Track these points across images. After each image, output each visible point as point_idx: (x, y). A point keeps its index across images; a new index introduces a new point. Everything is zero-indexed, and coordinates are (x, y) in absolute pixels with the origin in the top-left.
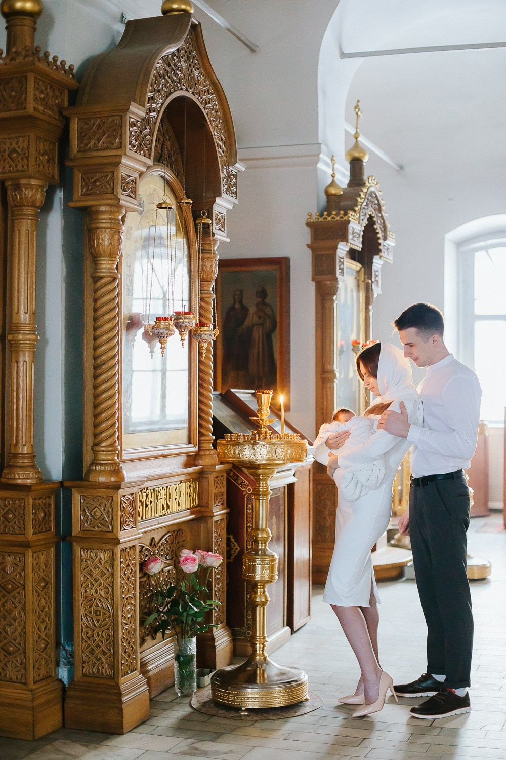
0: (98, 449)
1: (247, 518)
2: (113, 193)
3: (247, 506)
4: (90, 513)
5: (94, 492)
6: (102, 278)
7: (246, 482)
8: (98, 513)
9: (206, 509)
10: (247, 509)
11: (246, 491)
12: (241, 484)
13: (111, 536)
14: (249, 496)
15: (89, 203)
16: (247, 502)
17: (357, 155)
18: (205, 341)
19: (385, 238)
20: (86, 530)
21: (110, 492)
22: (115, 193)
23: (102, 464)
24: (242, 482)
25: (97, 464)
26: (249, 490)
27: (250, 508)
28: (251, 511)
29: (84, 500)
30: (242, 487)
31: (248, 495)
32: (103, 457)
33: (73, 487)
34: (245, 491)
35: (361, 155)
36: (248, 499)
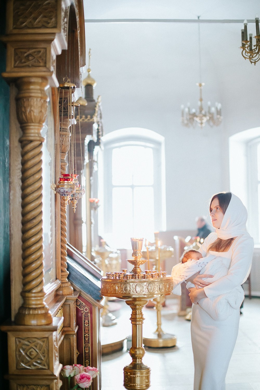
0: (27, 294)
1: (84, 330)
2: (45, 66)
3: (84, 321)
4: (26, 354)
5: (29, 335)
6: (31, 141)
7: (84, 304)
8: (34, 353)
9: (70, 329)
10: (84, 324)
11: (83, 310)
12: (79, 305)
13: (48, 372)
14: (86, 314)
15: (22, 74)
16: (85, 318)
17: (89, 82)
19: (102, 136)
20: (22, 369)
21: (46, 334)
22: (47, 66)
23: (35, 309)
24: (81, 304)
25: (30, 309)
26: (86, 310)
27: (86, 323)
28: (88, 325)
29: (20, 342)
30: (80, 308)
31: (85, 313)
32: (33, 302)
33: (10, 331)
34: (82, 310)
36: (85, 316)
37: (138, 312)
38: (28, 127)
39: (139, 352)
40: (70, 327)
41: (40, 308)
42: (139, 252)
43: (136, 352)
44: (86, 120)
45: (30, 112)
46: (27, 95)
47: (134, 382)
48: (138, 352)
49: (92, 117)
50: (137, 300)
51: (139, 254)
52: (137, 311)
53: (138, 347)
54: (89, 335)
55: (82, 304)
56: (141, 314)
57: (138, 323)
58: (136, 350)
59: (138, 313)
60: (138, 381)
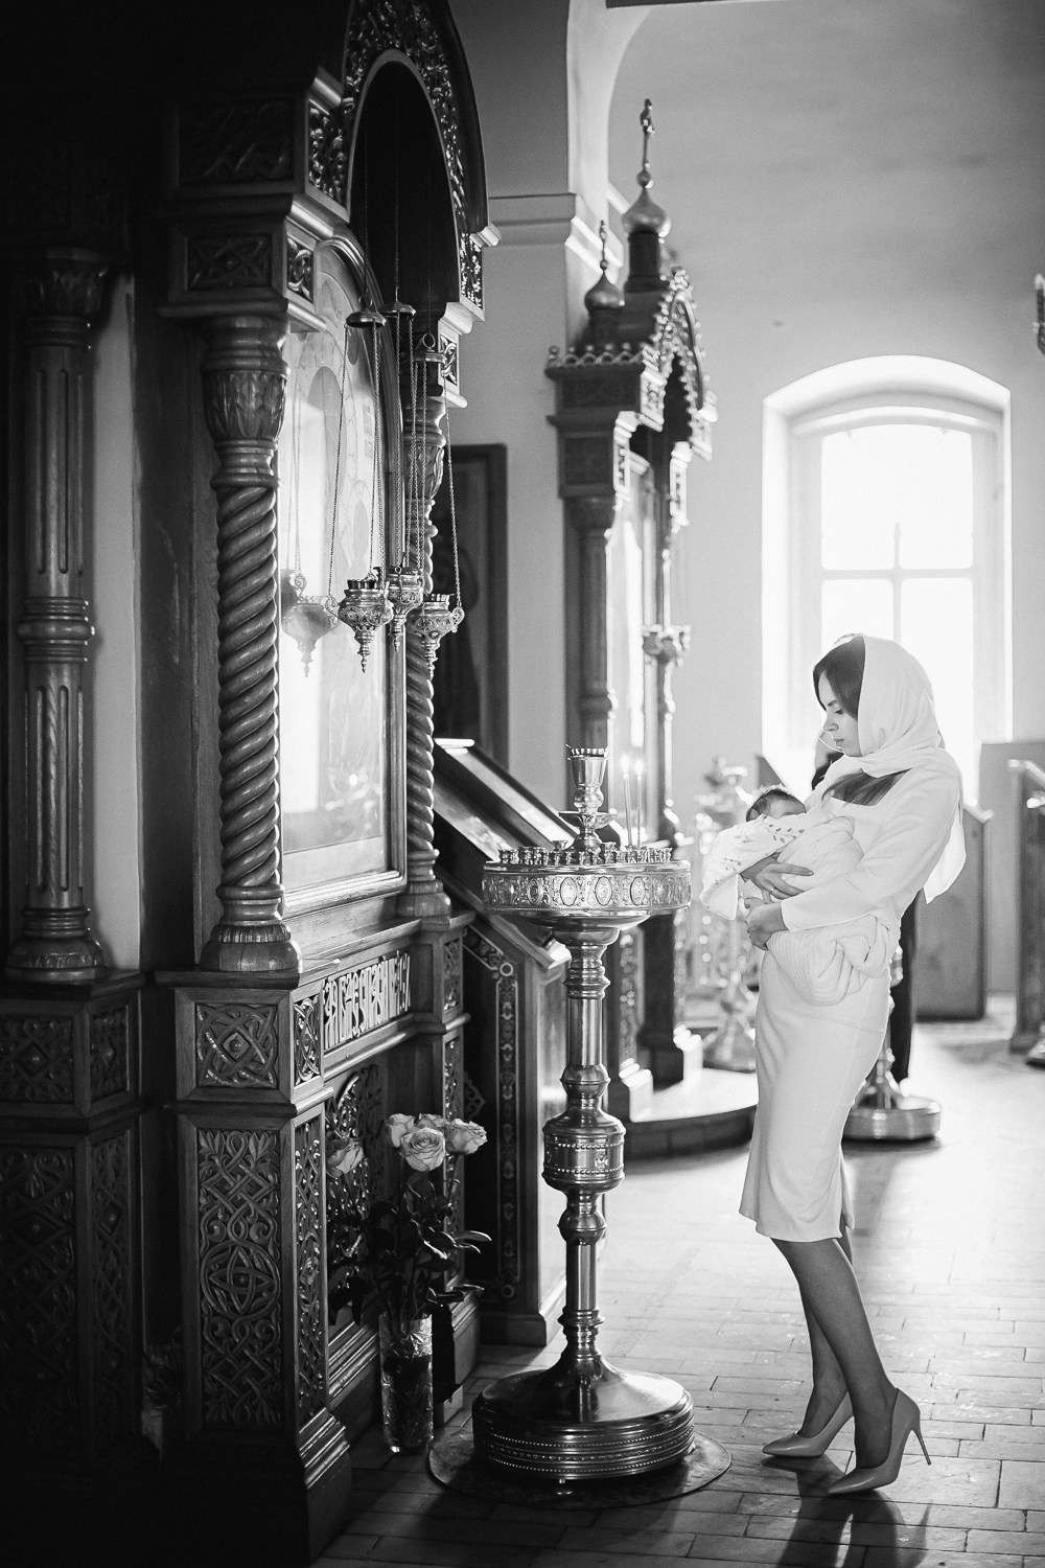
0: (235, 892)
1: (501, 1032)
2: (269, 285)
3: (501, 1006)
4: (221, 1046)
5: (230, 996)
6: (241, 488)
7: (500, 951)
8: (241, 1046)
9: (429, 1016)
10: (501, 1013)
11: (498, 971)
12: (486, 956)
13: (274, 1097)
14: (507, 983)
16: (501, 997)
17: (645, 220)
18: (434, 634)
19: (700, 406)
20: (209, 1087)
21: (271, 996)
22: (274, 285)
23: (247, 930)
24: (490, 952)
25: (234, 930)
26: (507, 969)
27: (507, 1009)
28: (511, 1016)
29: (205, 1015)
30: (488, 962)
31: (503, 981)
32: (247, 913)
33: (179, 985)
34: (495, 971)
35: (656, 221)
36: (503, 990)
37: (589, 962)
38: (230, 451)
39: (588, 1077)
40: (431, 1011)
41: (260, 929)
42: (592, 790)
43: (579, 1077)
44: (617, 360)
45: (233, 409)
46: (223, 363)
47: (572, 1163)
48: (583, 1079)
49: (636, 350)
50: (585, 925)
51: (594, 798)
52: (585, 960)
53: (584, 1063)
54: (513, 1046)
55: (496, 951)
56: (594, 969)
57: (584, 994)
58: (581, 1073)
59: (585, 966)
60: (582, 1157)
